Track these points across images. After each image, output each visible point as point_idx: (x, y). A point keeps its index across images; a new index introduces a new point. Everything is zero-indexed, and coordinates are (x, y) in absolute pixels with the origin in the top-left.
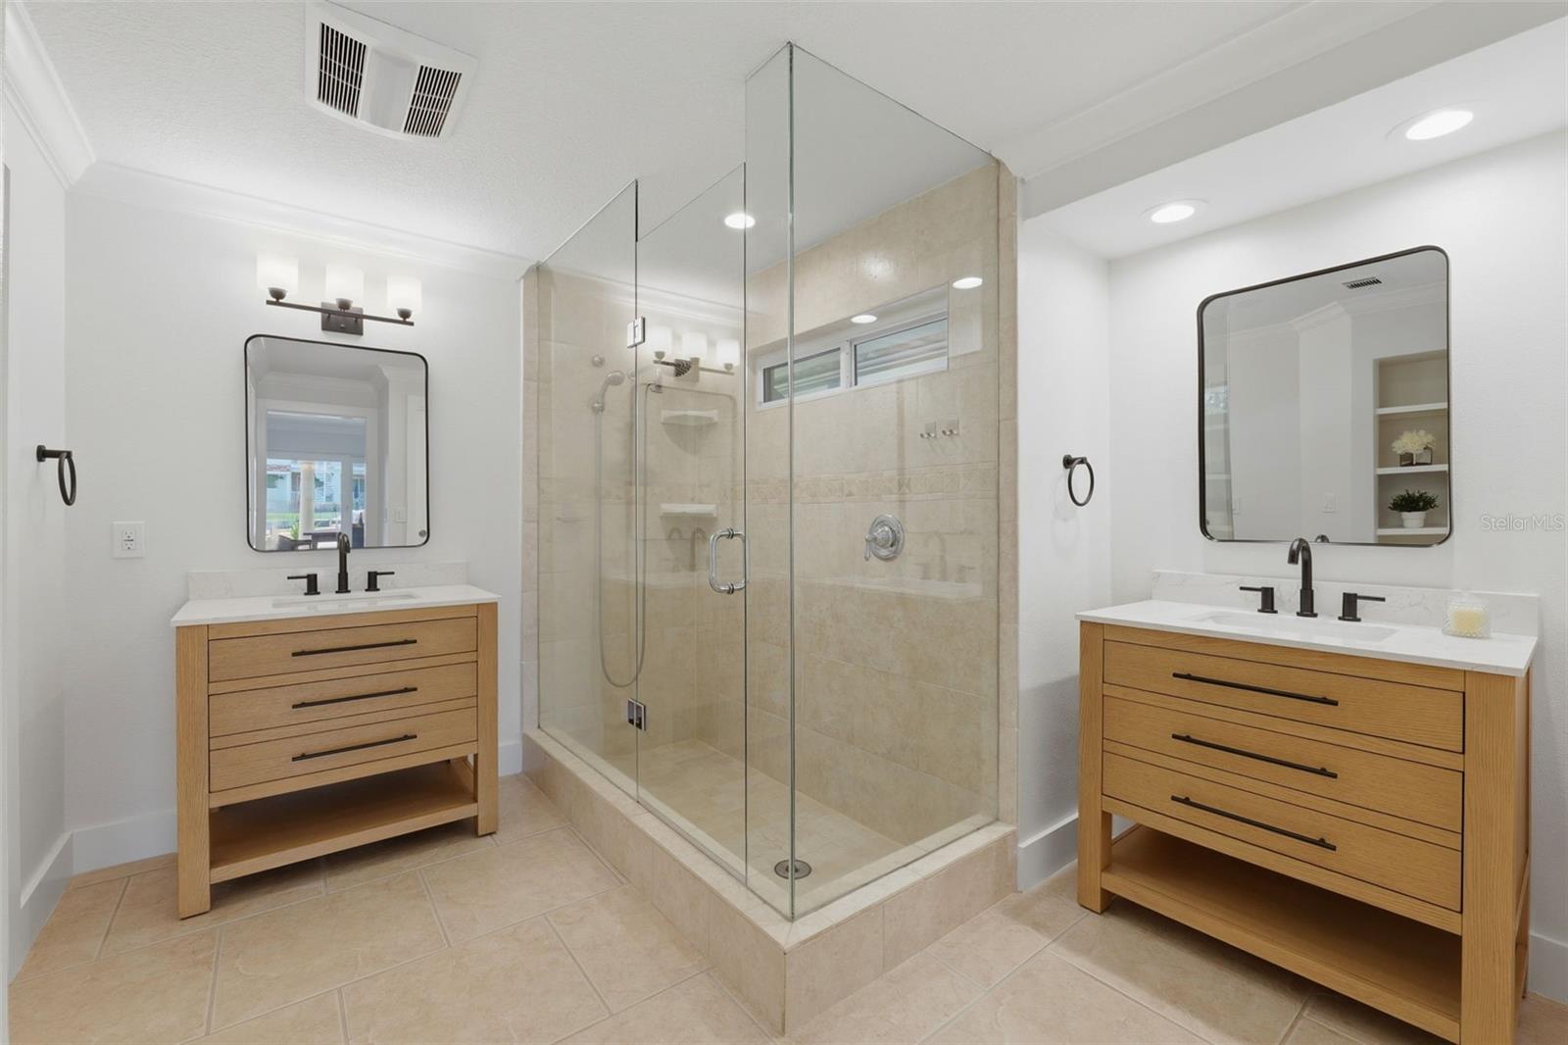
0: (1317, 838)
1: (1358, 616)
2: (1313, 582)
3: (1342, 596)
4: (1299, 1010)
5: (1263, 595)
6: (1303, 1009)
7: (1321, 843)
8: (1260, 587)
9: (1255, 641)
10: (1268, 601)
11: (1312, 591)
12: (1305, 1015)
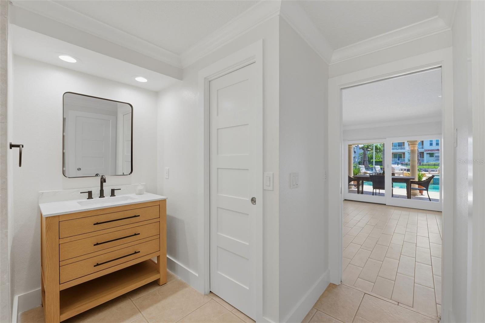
0: (134, 252)
1: (115, 195)
2: (104, 187)
3: (111, 190)
4: (130, 300)
5: (88, 194)
6: (130, 299)
7: (136, 253)
8: (87, 191)
9: (89, 210)
10: (90, 195)
11: (103, 190)
12: (132, 300)
